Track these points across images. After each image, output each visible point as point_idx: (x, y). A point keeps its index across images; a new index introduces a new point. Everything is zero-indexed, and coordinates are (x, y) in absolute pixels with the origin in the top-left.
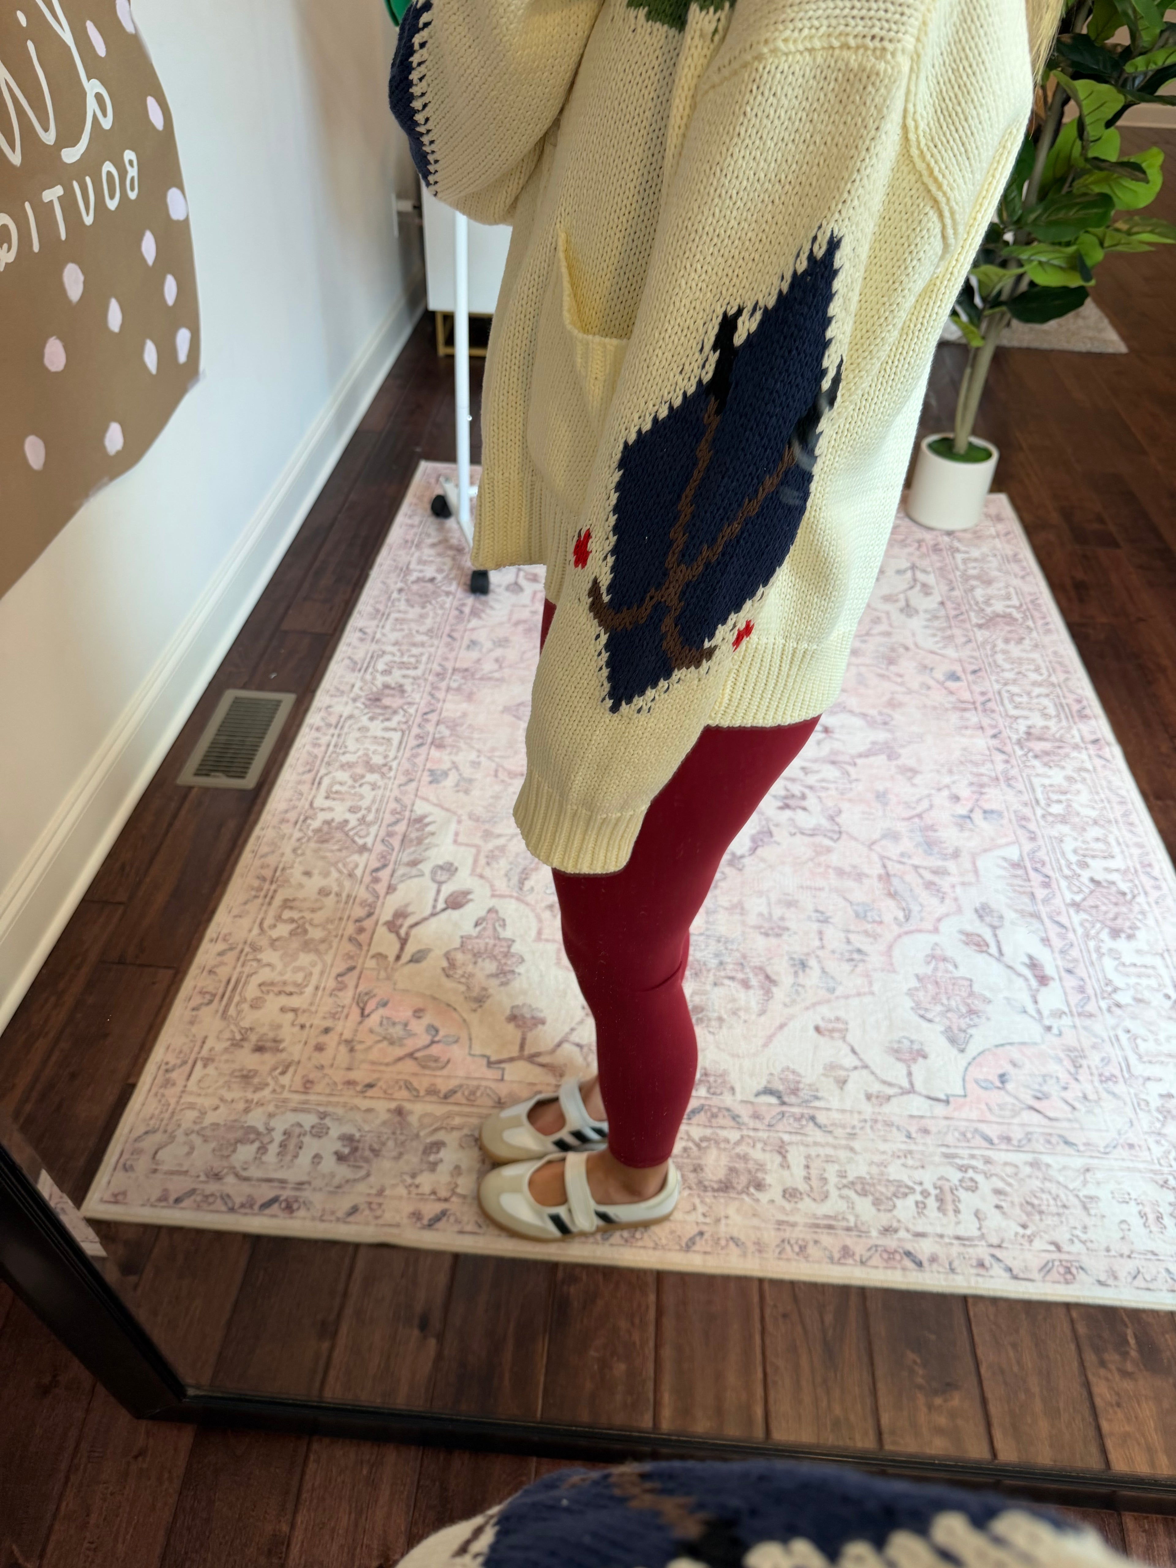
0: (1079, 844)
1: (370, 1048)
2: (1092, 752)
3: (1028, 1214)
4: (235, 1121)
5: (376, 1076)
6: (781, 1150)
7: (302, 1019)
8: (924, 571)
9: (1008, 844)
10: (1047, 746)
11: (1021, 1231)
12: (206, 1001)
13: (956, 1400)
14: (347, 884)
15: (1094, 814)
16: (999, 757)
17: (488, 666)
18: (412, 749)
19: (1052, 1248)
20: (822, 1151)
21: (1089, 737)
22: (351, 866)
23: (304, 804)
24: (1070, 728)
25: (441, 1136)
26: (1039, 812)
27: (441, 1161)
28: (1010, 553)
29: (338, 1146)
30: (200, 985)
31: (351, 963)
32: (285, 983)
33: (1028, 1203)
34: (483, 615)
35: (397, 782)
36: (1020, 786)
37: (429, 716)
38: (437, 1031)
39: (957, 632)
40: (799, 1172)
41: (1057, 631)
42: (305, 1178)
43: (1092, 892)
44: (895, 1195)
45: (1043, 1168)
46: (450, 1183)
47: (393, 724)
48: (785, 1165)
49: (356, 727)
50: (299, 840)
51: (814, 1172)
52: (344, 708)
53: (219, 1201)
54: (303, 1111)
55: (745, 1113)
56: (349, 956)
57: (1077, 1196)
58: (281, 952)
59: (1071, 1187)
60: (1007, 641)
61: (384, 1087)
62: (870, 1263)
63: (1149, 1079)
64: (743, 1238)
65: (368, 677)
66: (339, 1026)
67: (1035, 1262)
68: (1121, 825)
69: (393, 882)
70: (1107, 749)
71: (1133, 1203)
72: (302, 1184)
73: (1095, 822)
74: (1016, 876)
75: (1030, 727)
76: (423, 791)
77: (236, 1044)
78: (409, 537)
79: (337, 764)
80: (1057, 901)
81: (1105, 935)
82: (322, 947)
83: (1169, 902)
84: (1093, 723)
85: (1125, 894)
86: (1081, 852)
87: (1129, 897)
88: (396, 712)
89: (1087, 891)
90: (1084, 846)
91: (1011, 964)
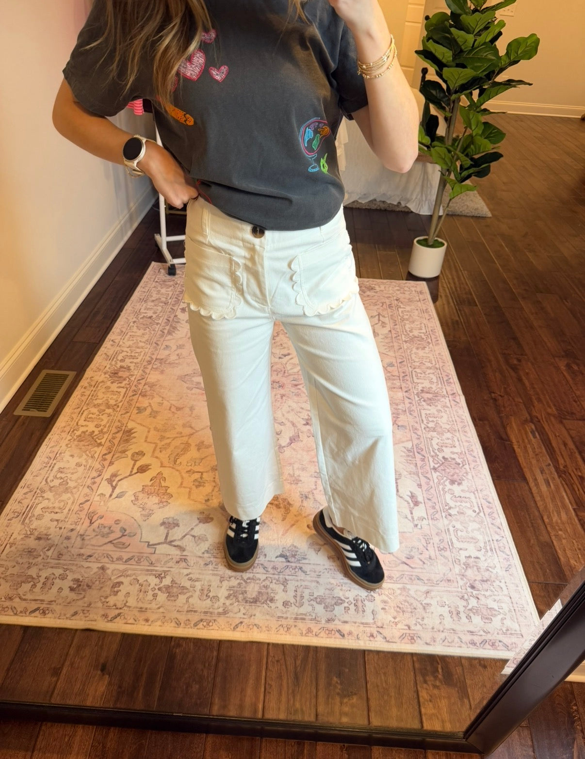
0: (440, 441)
1: (92, 538)
2: (451, 399)
3: (398, 612)
4: (22, 573)
5: (94, 551)
6: (285, 583)
7: (60, 525)
8: (384, 316)
9: (407, 441)
10: (430, 396)
11: (393, 620)
12: (15, 516)
13: (355, 700)
14: (90, 461)
15: (448, 427)
16: (407, 401)
17: (173, 358)
18: (130, 397)
19: (407, 628)
20: (304, 584)
21: (450, 392)
22: (92, 453)
23: (74, 423)
24: (442, 388)
25: (121, 579)
26: (423, 426)
27: (120, 591)
28: (424, 308)
29: (71, 584)
30: (13, 508)
31: (87, 498)
32: (54, 508)
33: (398, 607)
34: (173, 334)
35: (120, 413)
36: (415, 414)
37: (141, 381)
38: (125, 530)
39: (395, 344)
40: (291, 593)
41: (442, 343)
42: (53, 599)
43: (443, 463)
44: (335, 604)
45: (407, 590)
46: (123, 601)
47: (122, 385)
48: (285, 591)
49: (104, 386)
50: (69, 440)
51: (299, 594)
52: (100, 377)
53: (10, 610)
54: (56, 568)
55: (269, 566)
56: (86, 495)
57: (422, 604)
58: (54, 493)
59: (419, 600)
60: (417, 349)
61: (97, 557)
62: (319, 635)
63: (461, 549)
64: (261, 625)
65: (113, 363)
66: (78, 528)
67: (398, 634)
68: (461, 432)
69: (113, 460)
70: (458, 397)
71: (447, 607)
72: (52, 602)
73: (449, 431)
74: (409, 456)
75: (423, 388)
76: (133, 417)
77: (27, 536)
78: (142, 298)
79: (92, 405)
80: (427, 467)
81: (447, 483)
82: (74, 491)
83: (480, 468)
84: (453, 385)
85: (459, 464)
86: (440, 445)
87: (461, 465)
88: (125, 379)
89: (441, 463)
90: (442, 442)
91: (401, 496)
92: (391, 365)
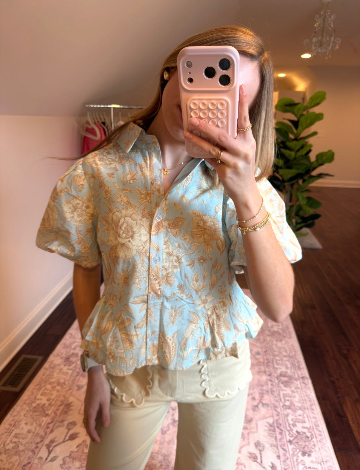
0: (294, 417)
2: (301, 381)
9: (270, 417)
10: (286, 379)
14: (38, 428)
15: (300, 405)
16: (269, 383)
18: (74, 377)
21: (301, 376)
22: (41, 422)
23: (34, 397)
24: (294, 373)
26: (281, 404)
31: (29, 461)
35: (66, 390)
36: (276, 394)
41: (293, 337)
47: (71, 367)
49: (59, 368)
50: (27, 411)
52: (58, 361)
56: (29, 458)
58: (7, 455)
60: (277, 341)
65: (68, 350)
68: (309, 410)
69: (53, 429)
70: (306, 380)
73: (300, 409)
74: (271, 430)
75: (281, 372)
76: (74, 393)
79: (48, 383)
80: (284, 440)
81: (300, 454)
82: (22, 453)
83: (324, 441)
84: (302, 370)
85: (308, 437)
86: (294, 420)
87: (310, 439)
88: (73, 363)
89: (295, 436)
90: (295, 418)
91: (264, 466)
92: (258, 353)
